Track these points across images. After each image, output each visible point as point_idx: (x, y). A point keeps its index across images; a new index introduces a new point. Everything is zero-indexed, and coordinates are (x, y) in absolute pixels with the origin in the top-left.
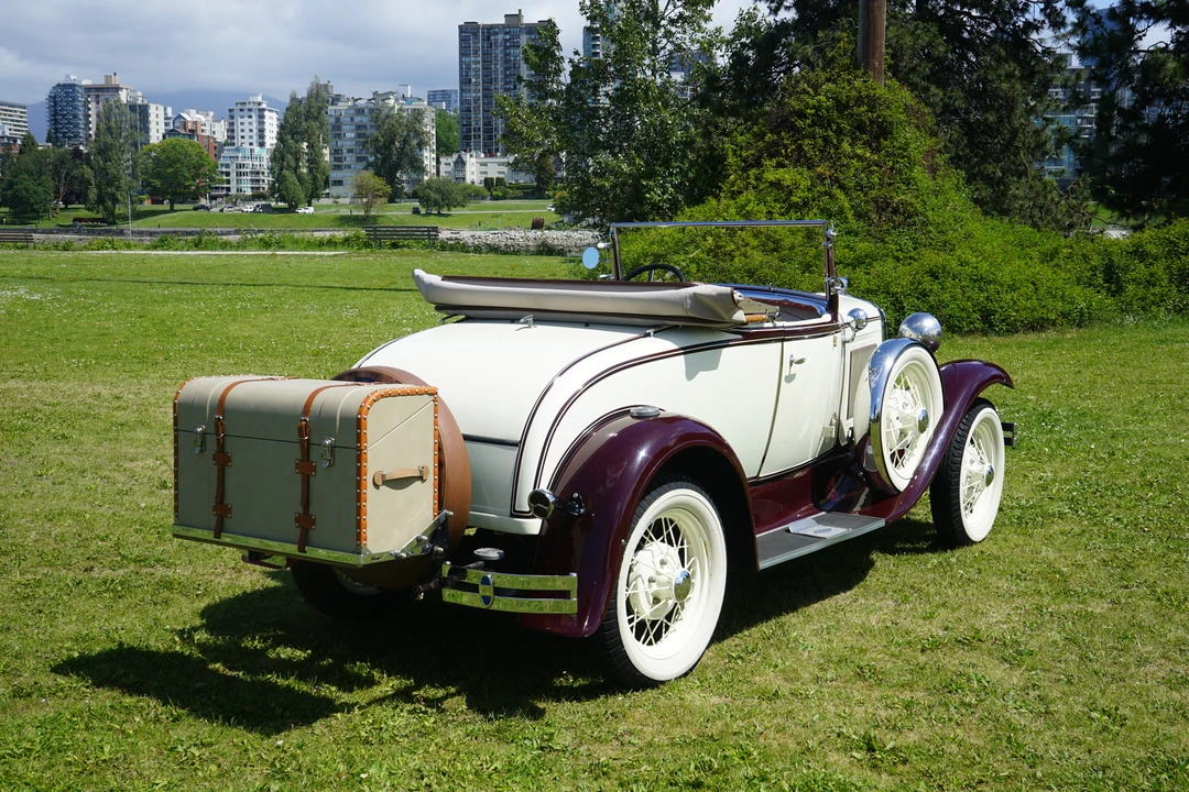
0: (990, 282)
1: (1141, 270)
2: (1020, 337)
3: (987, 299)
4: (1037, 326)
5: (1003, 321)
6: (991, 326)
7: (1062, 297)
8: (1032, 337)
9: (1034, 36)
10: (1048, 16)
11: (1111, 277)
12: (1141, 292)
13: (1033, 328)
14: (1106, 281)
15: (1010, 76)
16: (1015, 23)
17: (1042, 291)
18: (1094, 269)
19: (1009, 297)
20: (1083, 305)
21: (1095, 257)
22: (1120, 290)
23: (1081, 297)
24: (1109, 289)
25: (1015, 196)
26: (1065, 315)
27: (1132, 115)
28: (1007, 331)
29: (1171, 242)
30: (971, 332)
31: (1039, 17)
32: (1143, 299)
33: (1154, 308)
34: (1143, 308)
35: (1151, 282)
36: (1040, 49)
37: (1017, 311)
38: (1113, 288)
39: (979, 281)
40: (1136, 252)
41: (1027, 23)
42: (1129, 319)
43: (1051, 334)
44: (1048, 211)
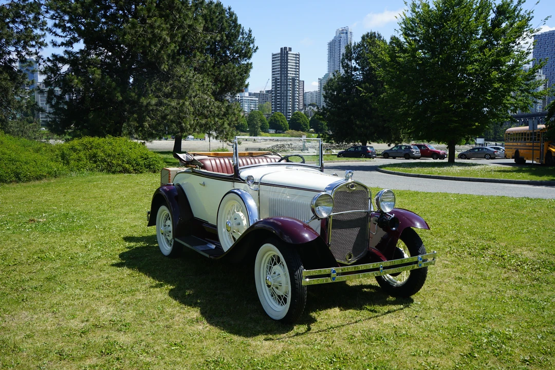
0: (17, 161)
1: (74, 155)
2: (32, 183)
3: (17, 168)
4: (39, 178)
5: (25, 177)
6: (20, 179)
7: (47, 166)
8: (37, 182)
9: (13, 64)
10: (19, 57)
11: (64, 158)
12: (76, 163)
13: (37, 179)
14: (62, 160)
15: (5, 79)
16: (5, 59)
17: (38, 164)
18: (57, 155)
19: (26, 167)
20: (56, 169)
21: (57, 150)
22: (68, 163)
23: (54, 166)
24: (64, 163)
25: (11, 127)
26: (49, 173)
27: (61, 97)
28: (27, 181)
29: (85, 145)
30: (11, 182)
31: (16, 57)
32: (77, 166)
33: (82, 169)
34: (78, 169)
35: (79, 160)
36: (16, 70)
37: (30, 173)
38: (65, 162)
39: (12, 160)
40: (72, 149)
41: (10, 59)
42: (74, 174)
43: (44, 181)
44: (25, 133)
